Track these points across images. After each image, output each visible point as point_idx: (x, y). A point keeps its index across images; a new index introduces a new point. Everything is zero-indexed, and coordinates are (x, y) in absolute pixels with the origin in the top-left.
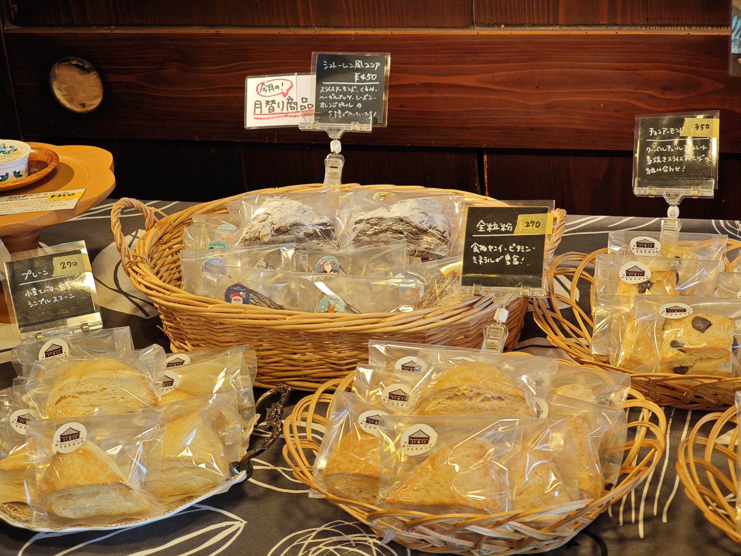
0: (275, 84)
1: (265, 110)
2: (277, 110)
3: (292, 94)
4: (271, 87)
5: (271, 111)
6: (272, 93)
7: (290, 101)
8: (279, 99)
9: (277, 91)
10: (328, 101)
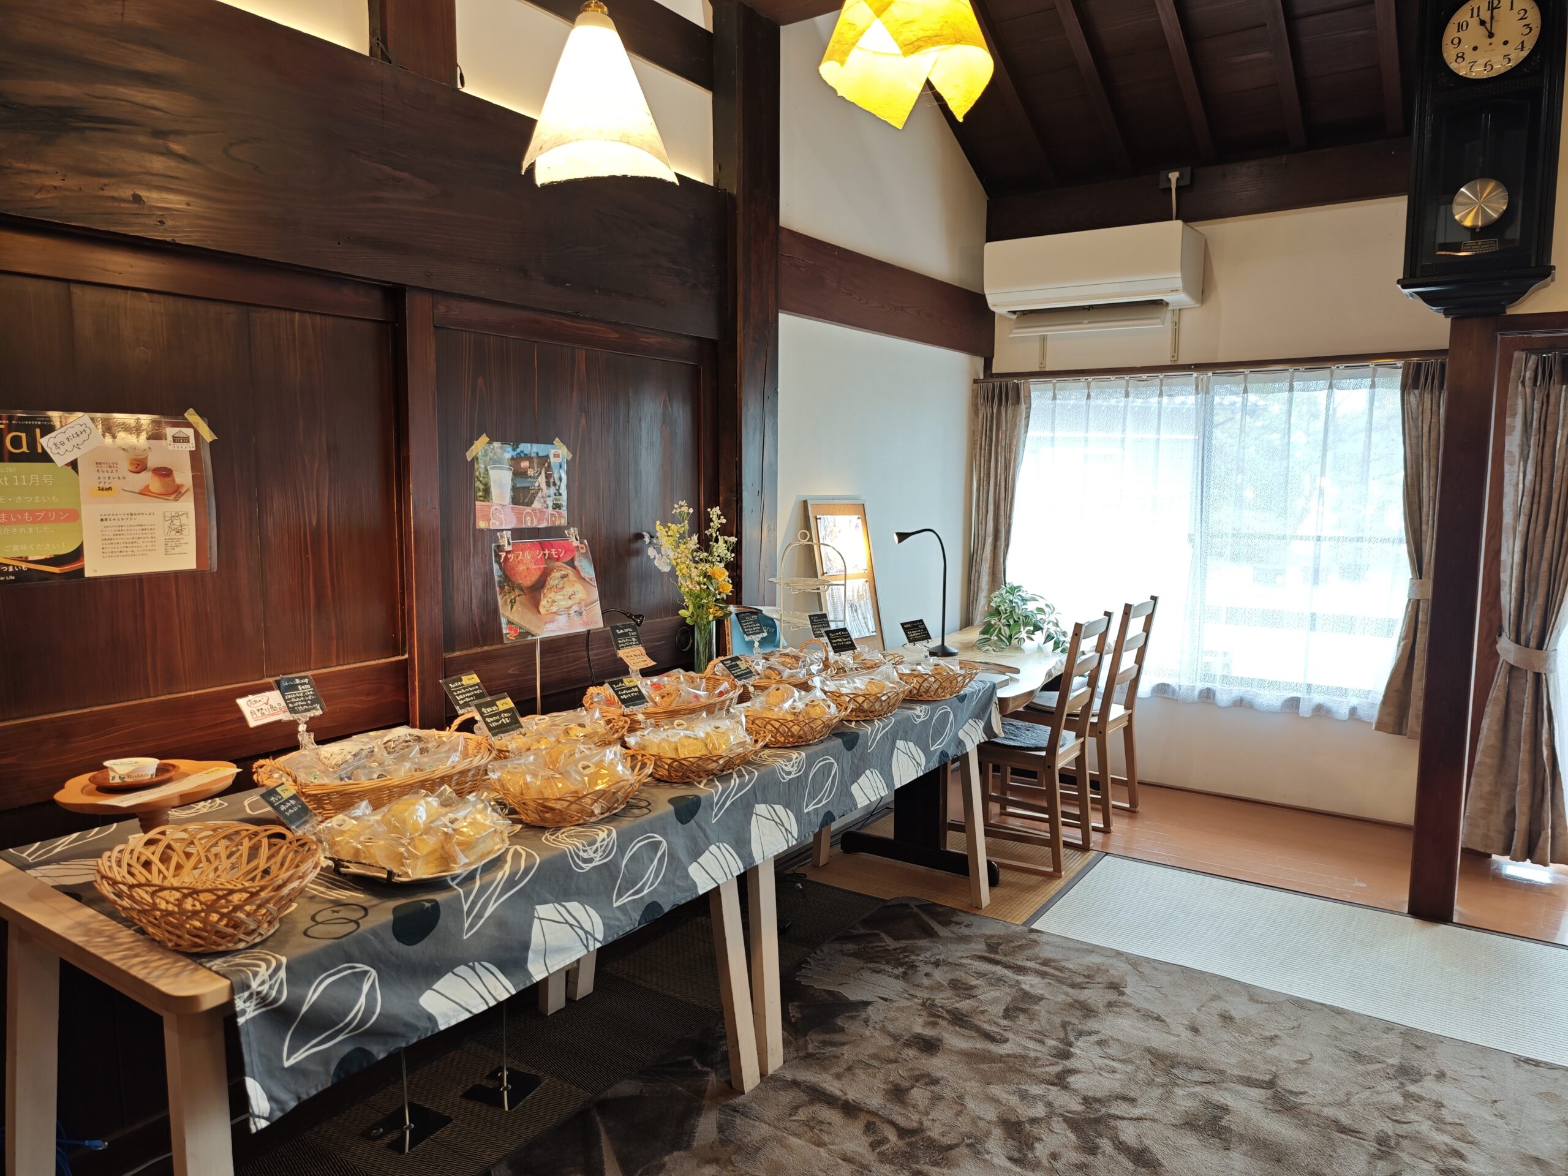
0: (258, 699)
1: (259, 714)
2: (266, 713)
3: (271, 702)
4: (256, 702)
5: (263, 714)
6: (258, 704)
7: (272, 707)
8: (264, 707)
9: (260, 703)
10: (292, 703)
